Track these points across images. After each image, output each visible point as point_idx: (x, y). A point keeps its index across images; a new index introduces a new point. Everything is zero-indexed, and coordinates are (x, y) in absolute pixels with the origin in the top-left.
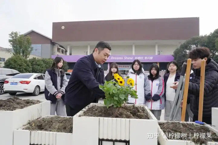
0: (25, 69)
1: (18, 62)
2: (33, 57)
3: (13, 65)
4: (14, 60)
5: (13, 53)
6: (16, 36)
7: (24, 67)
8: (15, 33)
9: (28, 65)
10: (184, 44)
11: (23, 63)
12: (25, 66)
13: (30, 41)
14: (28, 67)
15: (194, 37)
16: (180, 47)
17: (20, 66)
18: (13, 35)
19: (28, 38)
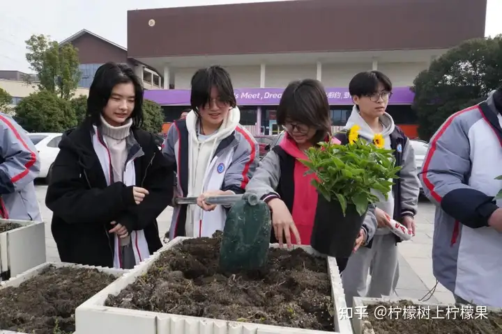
0: (61, 122)
1: (43, 106)
2: (80, 96)
3: (34, 112)
4: (36, 102)
5: (39, 86)
6: (42, 45)
7: (59, 119)
8: (39, 38)
9: (67, 113)
10: (441, 59)
11: (55, 108)
12: (62, 116)
13: (74, 58)
14: (67, 117)
15: (467, 41)
16: (431, 69)
17: (49, 115)
18: (35, 44)
19: (69, 50)
